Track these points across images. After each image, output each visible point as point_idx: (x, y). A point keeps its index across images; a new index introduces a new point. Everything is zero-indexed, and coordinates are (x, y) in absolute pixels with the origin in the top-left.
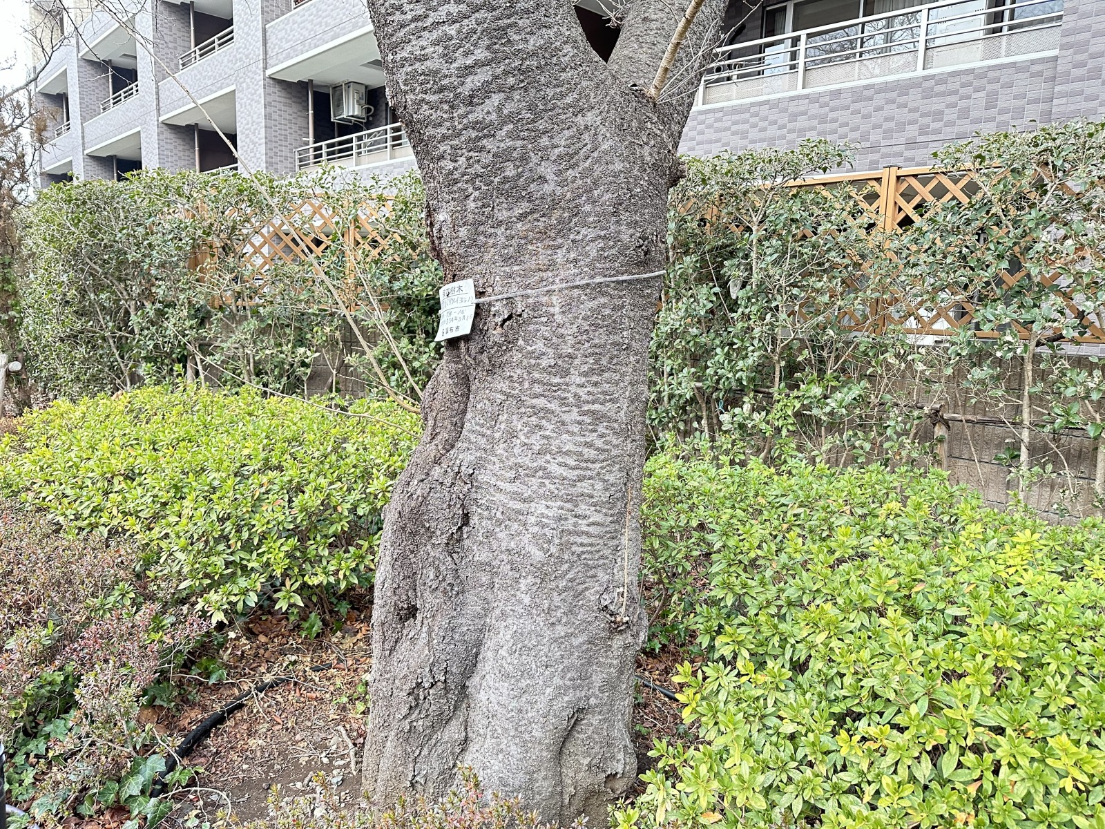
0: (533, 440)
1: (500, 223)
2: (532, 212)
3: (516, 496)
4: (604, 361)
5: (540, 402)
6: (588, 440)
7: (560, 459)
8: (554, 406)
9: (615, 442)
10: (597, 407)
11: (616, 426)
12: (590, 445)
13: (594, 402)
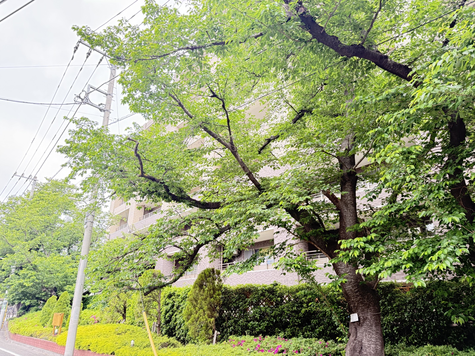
4: (376, 325)
6: (376, 336)
7: (373, 339)
8: (371, 331)
9: (380, 336)
10: (377, 331)
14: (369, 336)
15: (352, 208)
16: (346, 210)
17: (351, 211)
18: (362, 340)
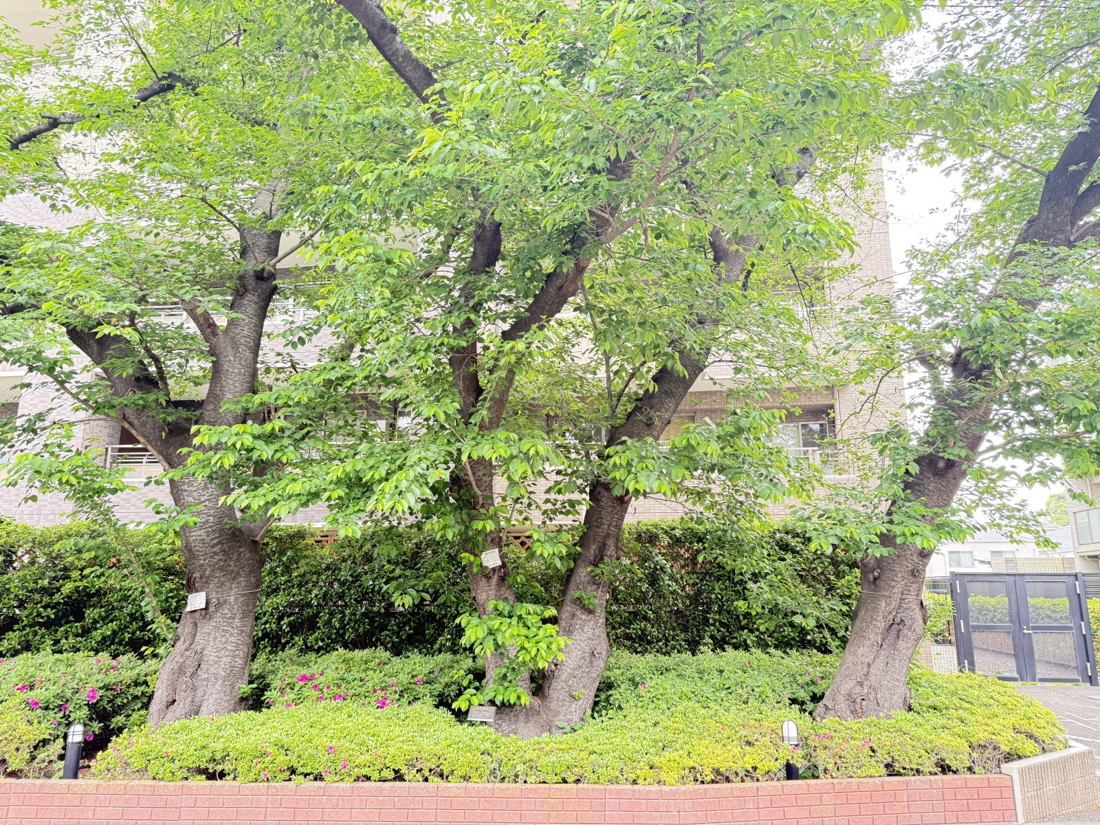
4: (244, 615)
5: (225, 628)
7: (230, 645)
8: (229, 629)
12: (239, 640)
13: (241, 627)
14: (224, 639)
15: (249, 355)
16: (232, 358)
17: (244, 363)
18: (203, 649)
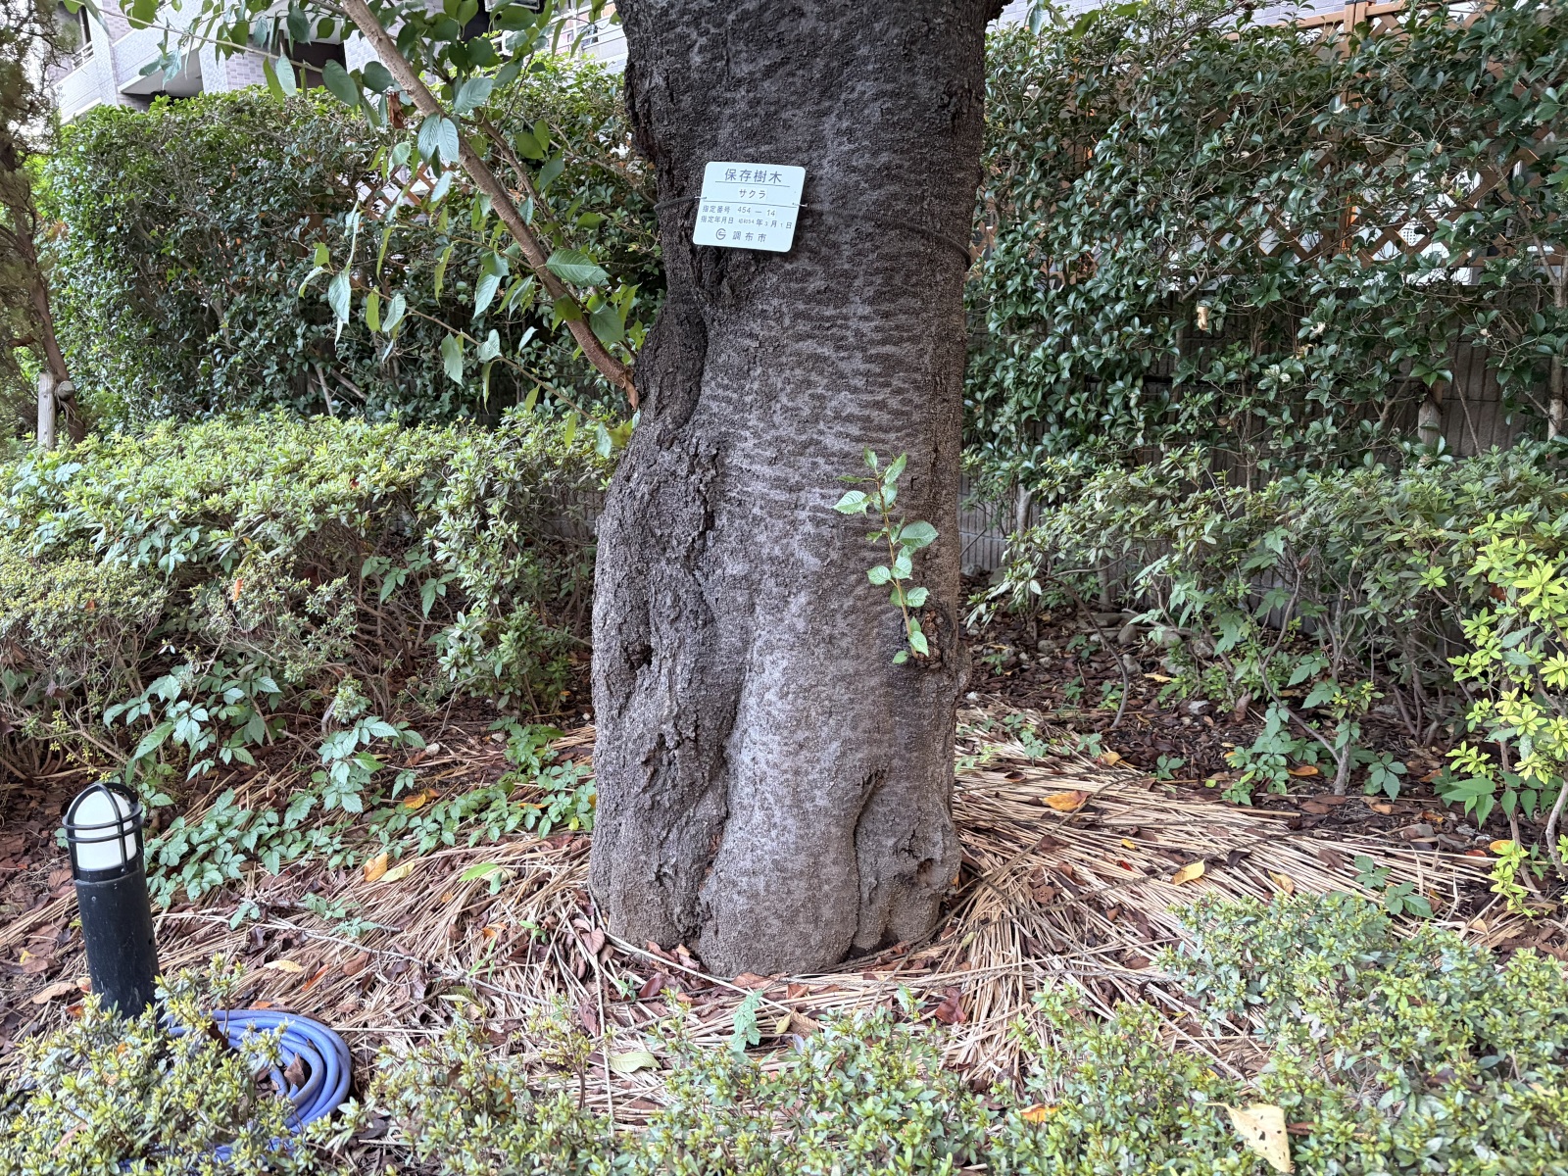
0: (799, 402)
1: (739, 82)
2: (785, 61)
3: (779, 483)
4: (898, 280)
5: (808, 346)
6: (880, 398)
7: (839, 428)
8: (826, 351)
9: (917, 400)
10: (889, 349)
11: (918, 376)
12: (880, 405)
13: (884, 342)
